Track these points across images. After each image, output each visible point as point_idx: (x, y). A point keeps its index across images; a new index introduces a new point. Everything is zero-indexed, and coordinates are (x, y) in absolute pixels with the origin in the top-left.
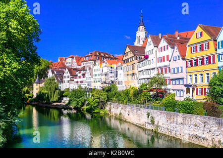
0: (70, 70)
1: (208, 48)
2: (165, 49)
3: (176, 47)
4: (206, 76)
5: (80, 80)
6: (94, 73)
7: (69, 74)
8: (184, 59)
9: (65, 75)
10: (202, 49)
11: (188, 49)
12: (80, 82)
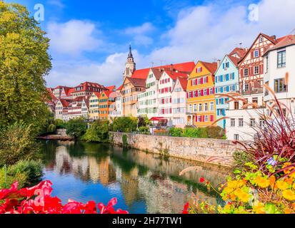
0: (62, 101)
1: (207, 81)
2: (166, 81)
3: (178, 80)
4: (204, 105)
5: (74, 111)
6: (90, 104)
7: (61, 105)
8: (185, 91)
9: (57, 106)
10: (201, 82)
11: (189, 82)
12: (75, 113)
